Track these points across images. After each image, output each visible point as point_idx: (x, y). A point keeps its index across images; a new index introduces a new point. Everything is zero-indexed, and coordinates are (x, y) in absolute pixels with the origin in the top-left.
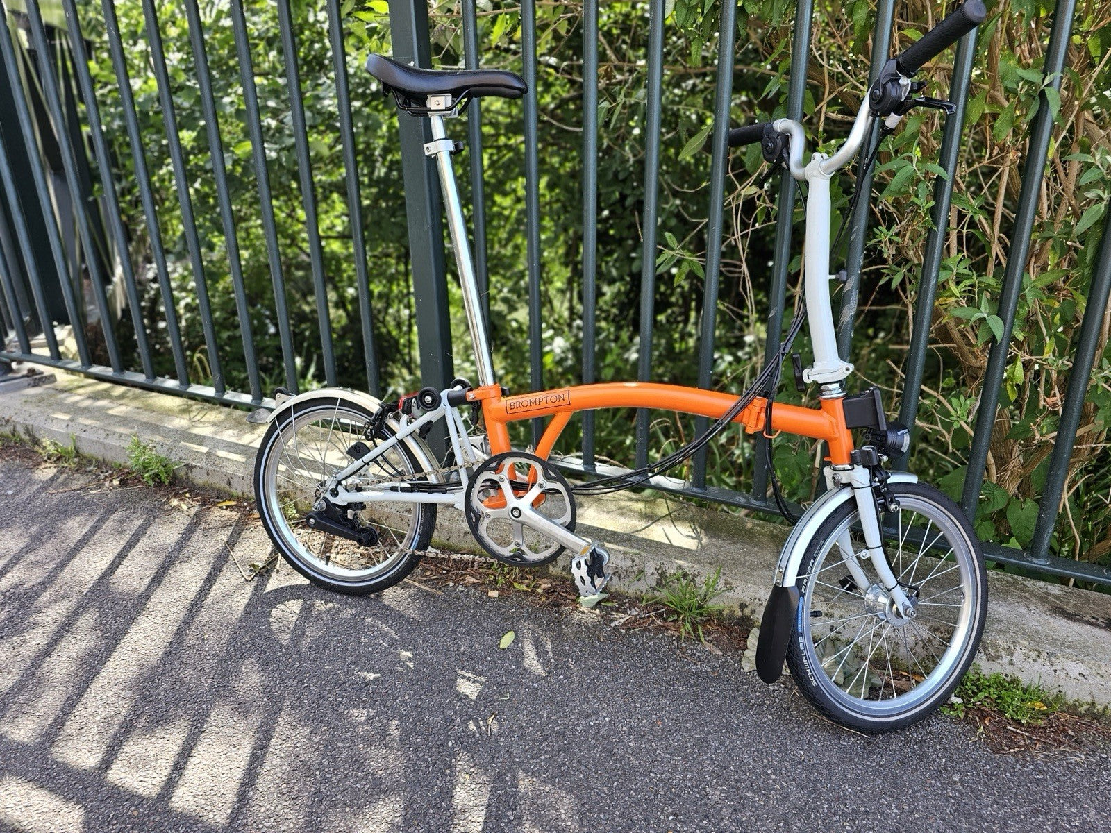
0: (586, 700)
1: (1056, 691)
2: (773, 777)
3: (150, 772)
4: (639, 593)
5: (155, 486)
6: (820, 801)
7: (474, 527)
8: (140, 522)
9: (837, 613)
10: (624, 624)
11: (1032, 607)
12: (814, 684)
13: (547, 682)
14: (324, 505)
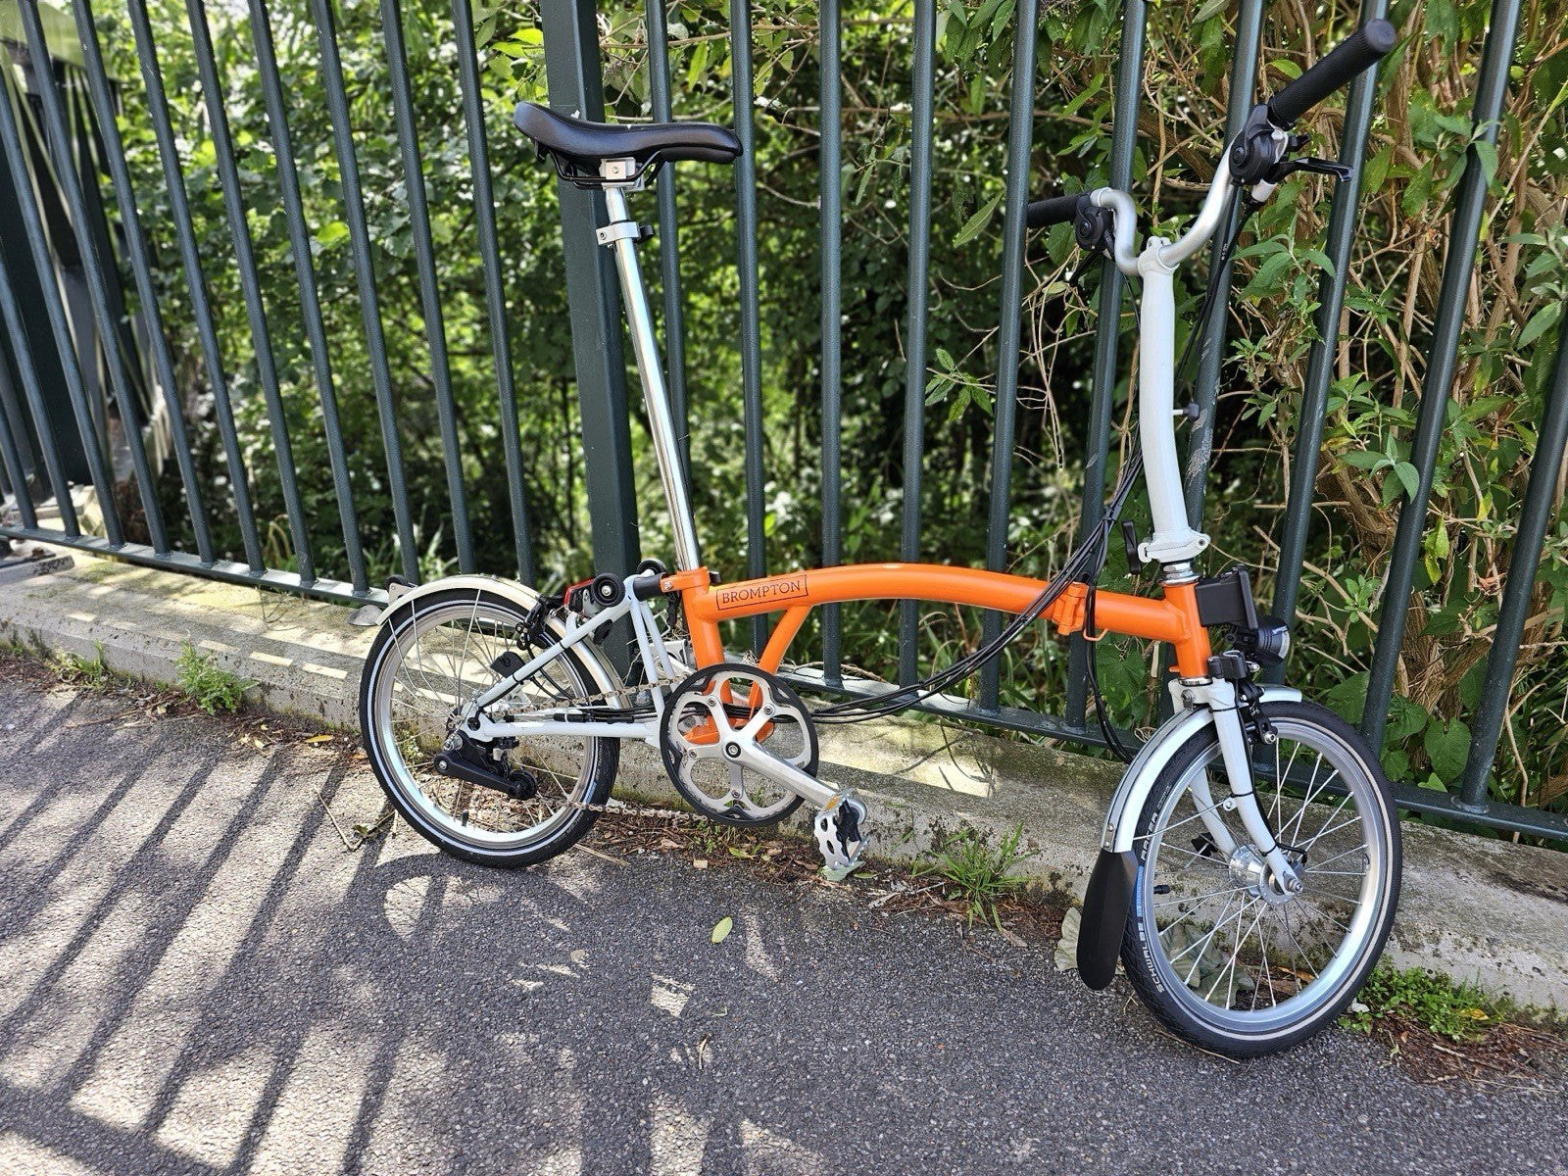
0: (835, 1016)
1: (1500, 993)
2: (1105, 1122)
3: (219, 1129)
4: (907, 859)
5: (217, 715)
6: (1172, 1156)
7: (673, 770)
8: (197, 767)
9: (1189, 885)
10: (887, 904)
11: (1463, 872)
12: (1160, 989)
13: (780, 990)
14: (460, 742)
